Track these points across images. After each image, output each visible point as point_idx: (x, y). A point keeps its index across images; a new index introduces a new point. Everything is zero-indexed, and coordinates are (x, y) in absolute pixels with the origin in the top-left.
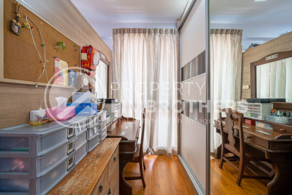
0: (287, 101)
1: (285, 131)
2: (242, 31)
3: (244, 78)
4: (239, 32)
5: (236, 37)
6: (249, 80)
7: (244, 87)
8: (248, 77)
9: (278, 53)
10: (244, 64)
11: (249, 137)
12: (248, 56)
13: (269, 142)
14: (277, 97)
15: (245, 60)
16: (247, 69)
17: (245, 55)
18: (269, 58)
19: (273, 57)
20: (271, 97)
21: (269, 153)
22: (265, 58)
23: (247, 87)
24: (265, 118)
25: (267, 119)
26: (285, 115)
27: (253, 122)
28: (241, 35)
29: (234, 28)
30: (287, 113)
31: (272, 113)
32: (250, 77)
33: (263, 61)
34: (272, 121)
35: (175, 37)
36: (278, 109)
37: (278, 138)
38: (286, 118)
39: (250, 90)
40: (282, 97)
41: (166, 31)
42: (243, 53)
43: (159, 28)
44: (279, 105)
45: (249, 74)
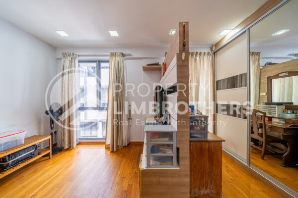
0: (294, 104)
1: (294, 123)
2: (260, 53)
3: (261, 87)
4: (258, 54)
5: (256, 57)
6: (266, 89)
7: (261, 94)
8: (265, 87)
9: (288, 72)
10: (262, 77)
11: (270, 128)
12: (265, 71)
13: (284, 129)
14: (285, 101)
15: (262, 74)
16: (264, 81)
17: (262, 70)
18: (282, 75)
19: (285, 74)
20: (281, 101)
21: (284, 135)
22: (278, 74)
23: (264, 94)
24: (279, 115)
25: (281, 116)
26: (293, 113)
27: (270, 119)
28: (259, 56)
29: (254, 51)
30: (295, 112)
31: (284, 112)
32: (266, 87)
33: (277, 76)
34: (284, 117)
35: (210, 58)
36: (288, 109)
37: (290, 127)
38: (294, 115)
39: (267, 96)
40: (290, 101)
41: (204, 53)
42: (260, 69)
43: (199, 51)
44: (289, 106)
45: (266, 85)
